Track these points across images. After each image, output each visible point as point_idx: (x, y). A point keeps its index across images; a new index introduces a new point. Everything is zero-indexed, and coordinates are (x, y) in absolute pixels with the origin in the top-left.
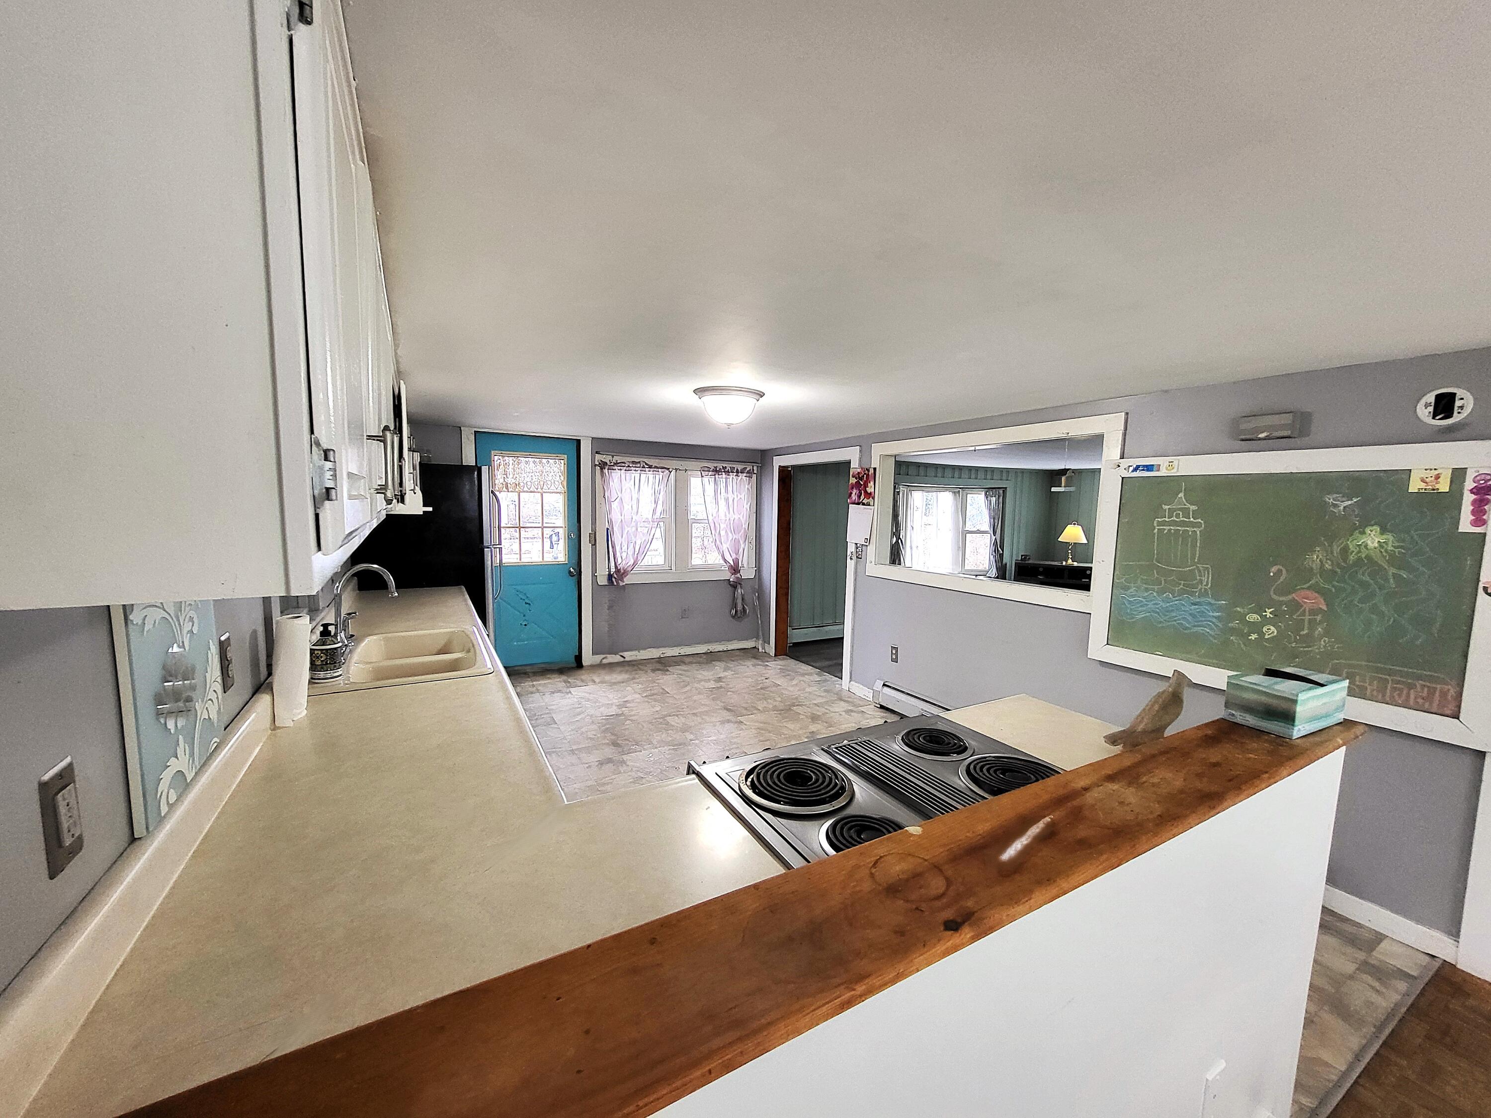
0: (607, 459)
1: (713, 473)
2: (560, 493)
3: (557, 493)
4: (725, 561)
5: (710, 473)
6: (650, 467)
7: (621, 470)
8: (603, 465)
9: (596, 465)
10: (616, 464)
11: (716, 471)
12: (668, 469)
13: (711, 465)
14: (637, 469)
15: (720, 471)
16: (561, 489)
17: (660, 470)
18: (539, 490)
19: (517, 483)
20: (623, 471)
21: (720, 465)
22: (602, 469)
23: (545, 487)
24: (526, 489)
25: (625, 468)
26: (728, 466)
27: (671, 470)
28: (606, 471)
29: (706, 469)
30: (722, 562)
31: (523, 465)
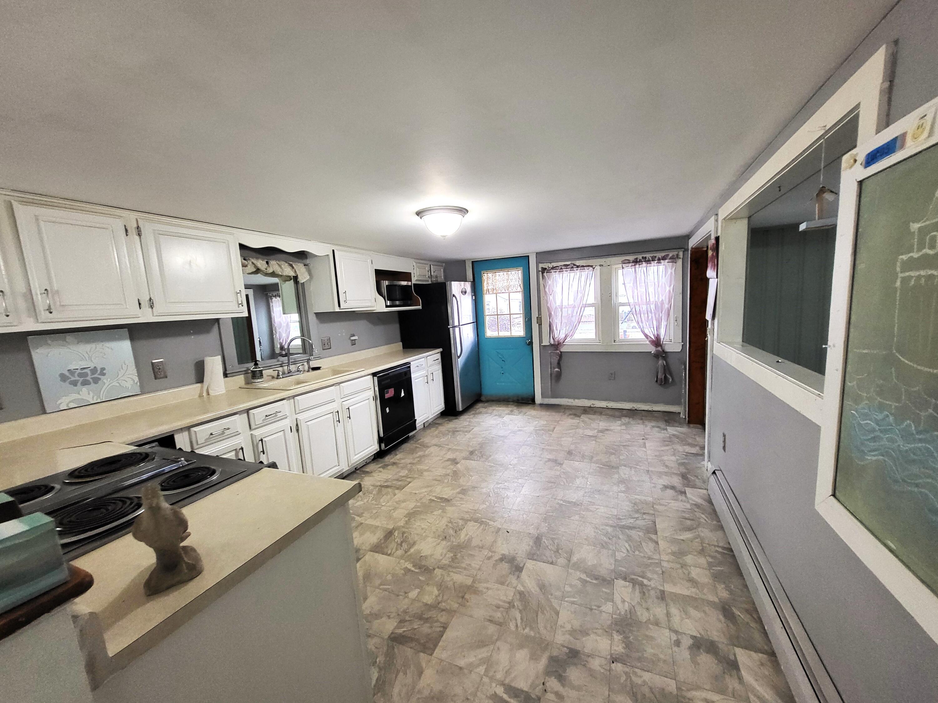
0: (545, 265)
1: (633, 264)
2: (519, 292)
3: (517, 292)
4: (646, 336)
5: (630, 265)
6: (578, 267)
7: (556, 272)
8: (544, 270)
9: (539, 271)
10: (553, 268)
11: (636, 262)
12: (592, 266)
13: (631, 258)
14: (567, 270)
15: (640, 261)
16: (519, 289)
17: (585, 268)
18: (507, 291)
19: (495, 288)
20: (557, 273)
21: (640, 257)
22: (543, 273)
23: (510, 289)
24: (499, 292)
25: (559, 270)
26: (648, 256)
27: (594, 267)
28: (545, 274)
29: (627, 262)
30: (644, 337)
31: (497, 277)
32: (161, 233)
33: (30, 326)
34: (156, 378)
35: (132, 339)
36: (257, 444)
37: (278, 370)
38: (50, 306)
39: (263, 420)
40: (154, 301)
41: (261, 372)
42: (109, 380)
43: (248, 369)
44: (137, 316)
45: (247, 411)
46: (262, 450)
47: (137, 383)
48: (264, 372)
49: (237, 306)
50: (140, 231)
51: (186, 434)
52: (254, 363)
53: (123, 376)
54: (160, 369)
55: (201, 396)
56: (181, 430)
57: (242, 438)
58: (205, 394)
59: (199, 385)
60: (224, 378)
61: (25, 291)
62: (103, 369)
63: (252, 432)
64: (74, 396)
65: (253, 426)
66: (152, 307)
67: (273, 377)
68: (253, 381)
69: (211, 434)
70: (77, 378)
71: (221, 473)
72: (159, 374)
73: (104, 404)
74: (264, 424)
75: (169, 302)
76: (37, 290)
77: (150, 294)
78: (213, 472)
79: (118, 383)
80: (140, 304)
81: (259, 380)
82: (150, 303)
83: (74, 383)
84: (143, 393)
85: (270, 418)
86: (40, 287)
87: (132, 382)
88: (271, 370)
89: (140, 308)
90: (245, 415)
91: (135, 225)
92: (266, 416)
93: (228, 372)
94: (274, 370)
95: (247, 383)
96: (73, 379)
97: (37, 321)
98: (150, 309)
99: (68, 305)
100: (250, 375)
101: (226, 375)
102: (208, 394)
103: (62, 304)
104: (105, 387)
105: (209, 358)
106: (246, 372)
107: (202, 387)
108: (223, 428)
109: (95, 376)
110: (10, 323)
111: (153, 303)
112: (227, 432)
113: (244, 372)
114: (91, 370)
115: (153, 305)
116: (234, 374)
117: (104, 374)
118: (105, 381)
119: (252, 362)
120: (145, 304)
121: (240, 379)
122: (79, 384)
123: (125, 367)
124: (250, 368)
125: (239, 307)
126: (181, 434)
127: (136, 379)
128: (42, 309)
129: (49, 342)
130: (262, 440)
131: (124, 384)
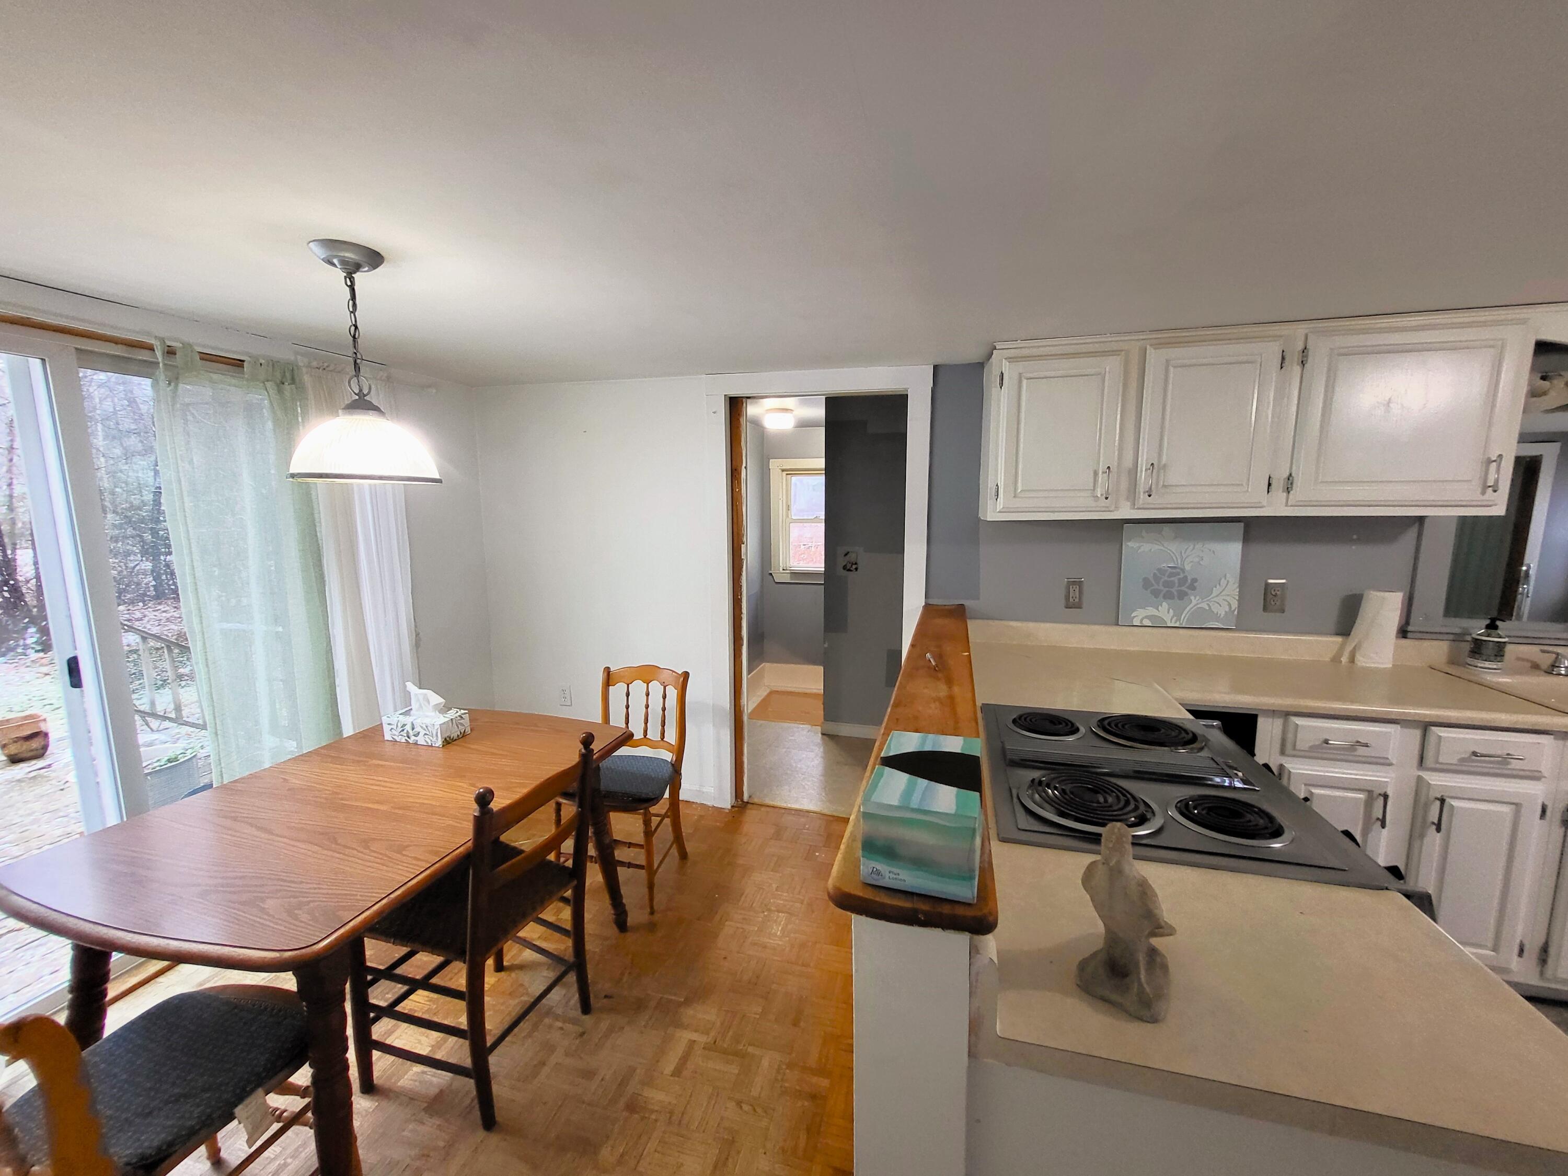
32: (1342, 351)
33: (1125, 512)
34: (1265, 609)
35: (1246, 539)
36: (1427, 806)
37: (1558, 654)
38: (1151, 488)
39: (1462, 760)
40: (1295, 479)
41: (1500, 647)
42: (1198, 598)
43: (1466, 633)
44: (1260, 505)
45: (1426, 726)
46: (1436, 821)
47: (1235, 610)
48: (1509, 648)
49: (1480, 490)
50: (1307, 356)
51: (1278, 723)
52: (1488, 622)
53: (1217, 596)
54: (1275, 595)
55: (1336, 659)
56: (1273, 713)
57: (1393, 775)
58: (1344, 659)
59: (1339, 639)
60: (1397, 637)
61: (1131, 466)
62: (1195, 580)
63: (1421, 773)
64: (1151, 611)
65: (1429, 761)
66: (1288, 490)
67: (1535, 667)
68: (1469, 660)
69: (1326, 742)
70: (1161, 587)
71: (1292, 841)
72: (1273, 603)
73: (1181, 631)
74: (1459, 768)
75: (1322, 482)
76: (1143, 464)
77: (1291, 468)
78: (1277, 833)
79: (1208, 605)
80: (1269, 485)
81: (1487, 664)
82: (1288, 483)
83: (1156, 593)
84: (1237, 630)
85: (1485, 762)
86: (1147, 460)
87: (1227, 609)
88: (1536, 649)
89: (1268, 492)
90: (1417, 733)
91: (1300, 346)
92: (1475, 754)
93: (1410, 628)
94: (1543, 651)
95: (1453, 661)
96: (1156, 587)
97: (1133, 506)
98: (1285, 494)
99: (1173, 486)
100: (1467, 647)
101: (1403, 633)
102: (1352, 660)
103: (1165, 484)
104: (1191, 606)
105: (1375, 593)
106: (1458, 638)
107: (1342, 647)
108: (1355, 740)
109: (1183, 588)
110: (1107, 507)
111: (1292, 484)
112: (1361, 751)
113: (1451, 637)
114: (1179, 579)
115: (1292, 488)
116: (1425, 635)
117: (1194, 589)
118: (1192, 598)
119: (1485, 618)
120: (1278, 485)
121: (1438, 650)
122: (1161, 595)
123: (1223, 582)
124: (1472, 631)
125: (1483, 493)
126: (1270, 720)
127: (1235, 604)
128: (1142, 491)
129: (1144, 534)
130: (1442, 801)
131: (1215, 608)
